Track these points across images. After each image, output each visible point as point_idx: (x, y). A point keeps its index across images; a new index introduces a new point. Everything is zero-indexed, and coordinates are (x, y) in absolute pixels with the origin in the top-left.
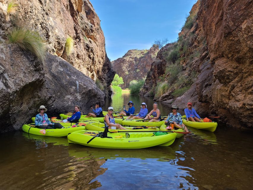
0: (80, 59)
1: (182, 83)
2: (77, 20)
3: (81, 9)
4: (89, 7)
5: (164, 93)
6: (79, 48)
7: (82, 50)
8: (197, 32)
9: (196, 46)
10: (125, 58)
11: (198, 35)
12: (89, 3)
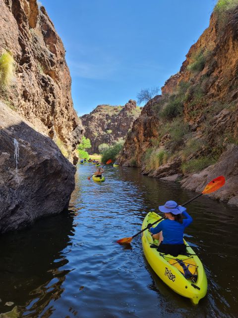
0: (29, 101)
1: (194, 151)
2: (26, 30)
3: (36, 23)
4: (48, 26)
5: (161, 164)
6: (27, 80)
7: (33, 85)
8: (214, 74)
9: (213, 95)
10: (93, 115)
11: (217, 78)
12: (49, 20)
